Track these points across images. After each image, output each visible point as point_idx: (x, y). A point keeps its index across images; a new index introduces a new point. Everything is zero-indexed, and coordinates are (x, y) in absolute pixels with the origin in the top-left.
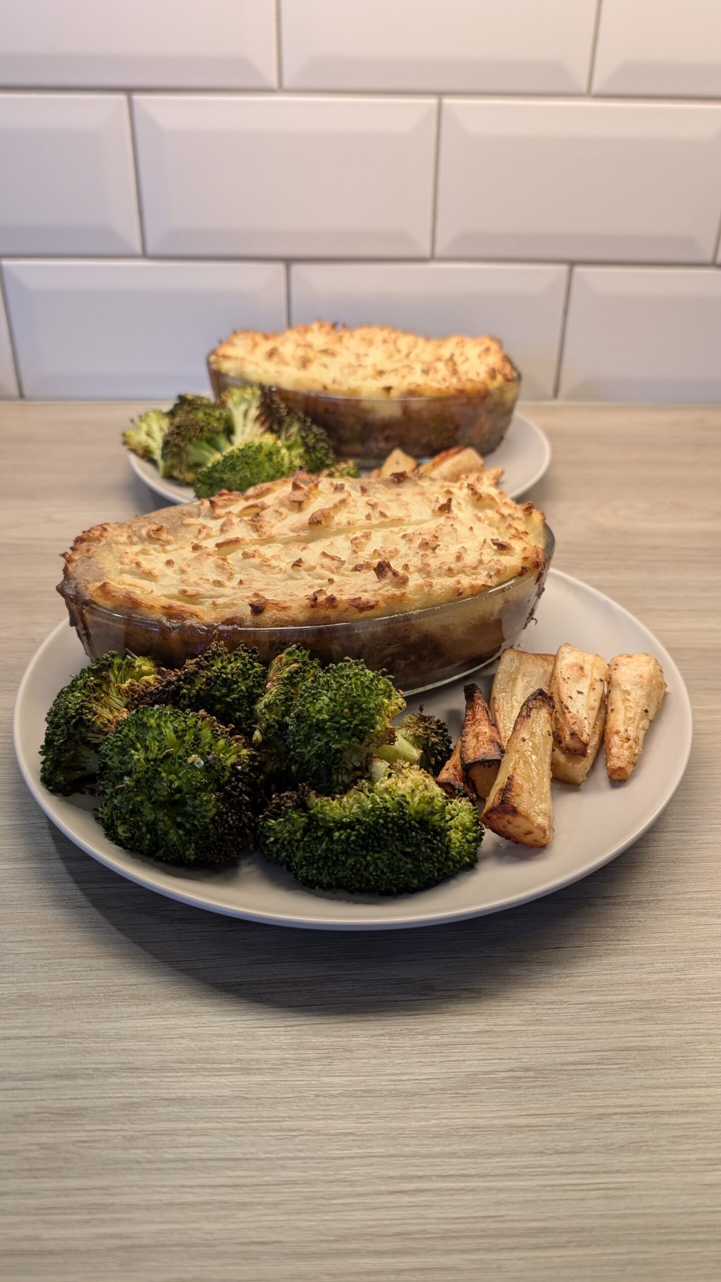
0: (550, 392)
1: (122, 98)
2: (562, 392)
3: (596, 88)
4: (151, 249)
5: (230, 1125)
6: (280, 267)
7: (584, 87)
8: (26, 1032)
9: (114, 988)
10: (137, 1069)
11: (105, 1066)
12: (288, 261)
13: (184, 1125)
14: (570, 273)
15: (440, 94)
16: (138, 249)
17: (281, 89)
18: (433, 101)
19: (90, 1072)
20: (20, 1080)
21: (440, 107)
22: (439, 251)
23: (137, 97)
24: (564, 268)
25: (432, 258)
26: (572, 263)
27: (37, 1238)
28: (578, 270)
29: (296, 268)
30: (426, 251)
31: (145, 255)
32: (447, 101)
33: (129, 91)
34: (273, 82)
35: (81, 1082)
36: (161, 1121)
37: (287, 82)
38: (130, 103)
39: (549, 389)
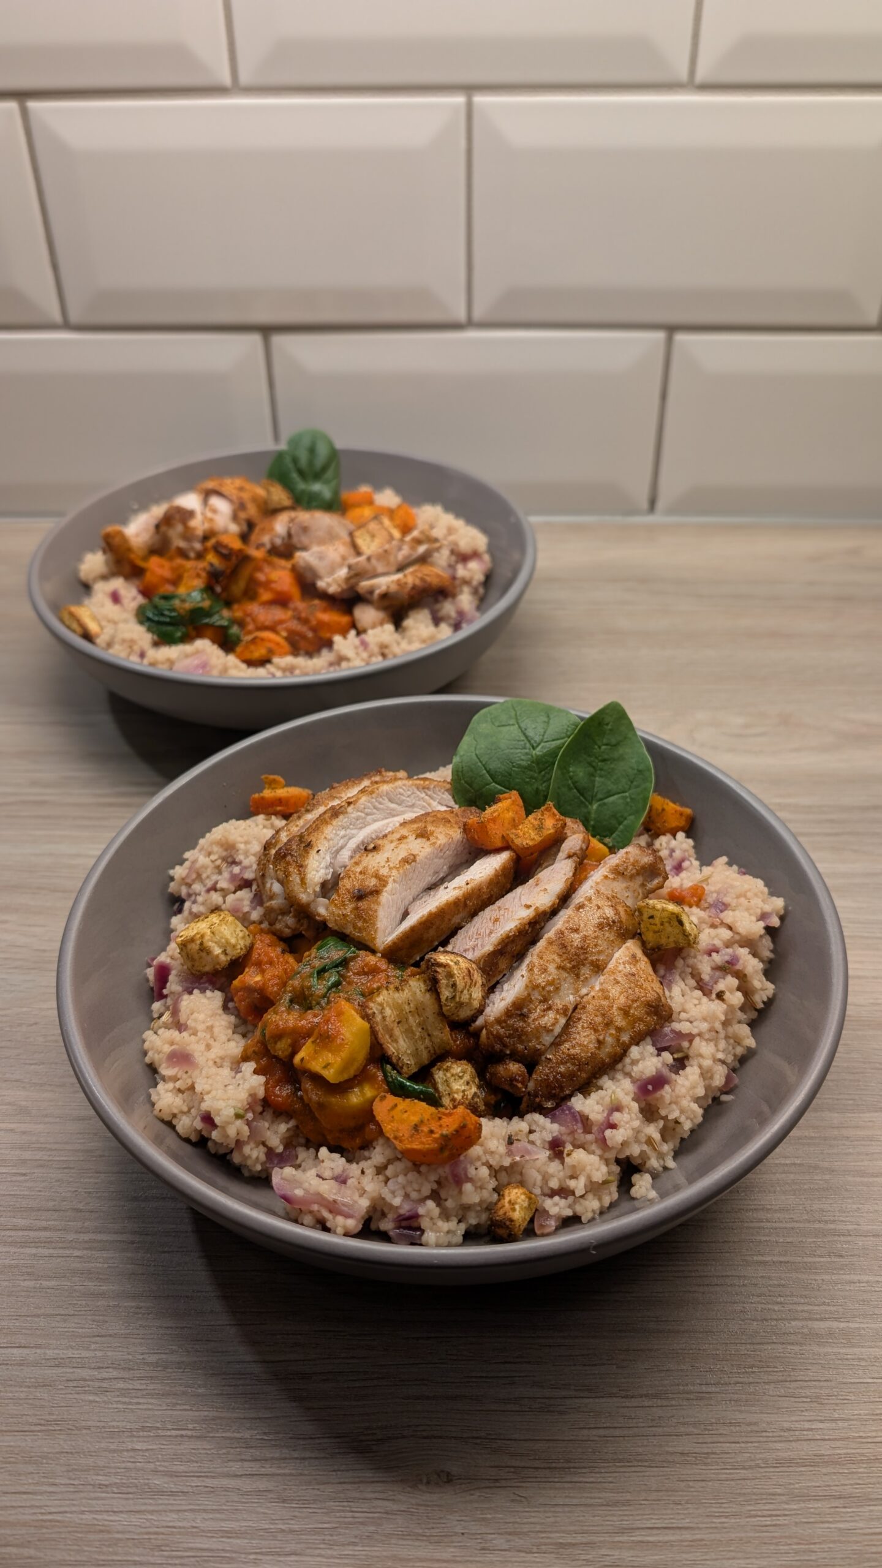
0: (645, 505)
2: (660, 504)
3: (701, 76)
6: (256, 339)
7: (683, 74)
12: (267, 330)
14: (669, 342)
15: (470, 89)
16: (57, 317)
17: (237, 88)
18: (460, 100)
21: (469, 106)
22: (478, 314)
23: (33, 105)
24: (660, 336)
25: (470, 324)
26: (671, 329)
28: (680, 338)
29: (278, 340)
30: (461, 315)
31: (67, 325)
32: (479, 99)
34: (226, 79)
37: (244, 78)
38: (25, 113)
39: (642, 500)
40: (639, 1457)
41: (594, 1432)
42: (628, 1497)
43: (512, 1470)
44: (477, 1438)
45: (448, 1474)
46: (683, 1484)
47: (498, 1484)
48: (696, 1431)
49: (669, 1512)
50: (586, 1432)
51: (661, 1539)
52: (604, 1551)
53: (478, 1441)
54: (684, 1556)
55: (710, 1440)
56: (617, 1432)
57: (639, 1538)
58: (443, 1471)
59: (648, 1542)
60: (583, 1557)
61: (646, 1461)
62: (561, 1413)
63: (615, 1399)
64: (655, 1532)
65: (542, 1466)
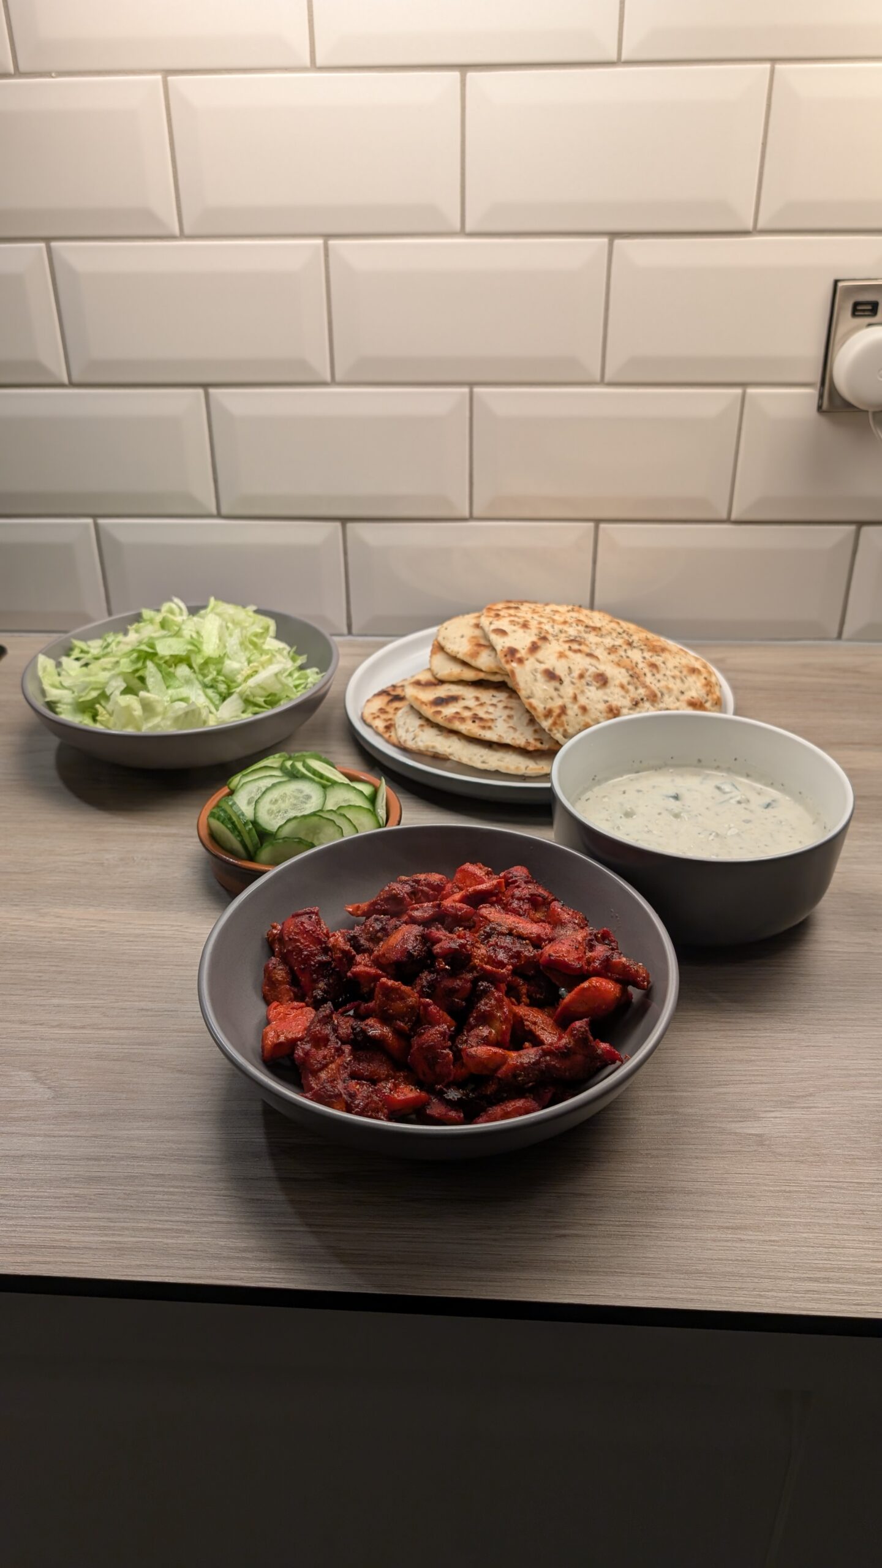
1: (200, 391)
3: (608, 378)
4: (225, 511)
5: (188, 1190)
6: (338, 525)
7: (597, 377)
8: (72, 1133)
9: (129, 1111)
10: (137, 1157)
11: (118, 1155)
12: (344, 520)
13: (161, 1189)
14: (597, 530)
15: (472, 384)
16: (214, 511)
17: (334, 382)
18: (466, 390)
19: (109, 1158)
20: (66, 1160)
21: (471, 395)
23: (212, 391)
24: (591, 525)
25: (471, 518)
26: (598, 521)
27: (68, 1241)
28: (604, 527)
29: (350, 526)
30: (467, 514)
31: (219, 516)
32: (477, 390)
33: (205, 386)
34: (328, 378)
35: (103, 1163)
36: (148, 1186)
37: (339, 377)
38: (207, 396)
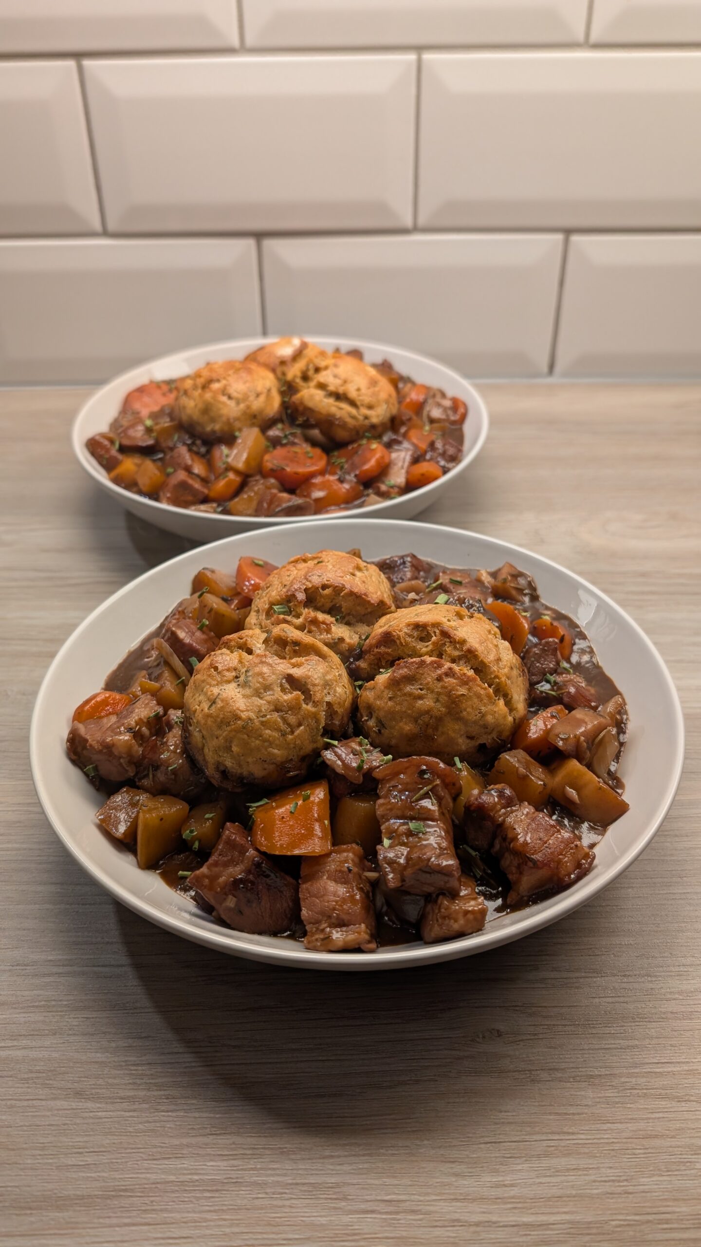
0: (545, 369)
1: (71, 64)
2: (557, 369)
3: (594, 37)
4: (112, 226)
6: (251, 242)
7: (580, 37)
12: (259, 236)
14: (566, 242)
15: (419, 49)
16: (97, 226)
17: (243, 49)
18: (412, 57)
21: (419, 62)
22: (422, 221)
23: (87, 63)
24: (560, 237)
25: (416, 229)
26: (568, 232)
28: (575, 238)
29: (268, 243)
30: (408, 222)
31: (105, 233)
32: (427, 56)
33: (78, 56)
34: (235, 42)
37: (250, 41)
38: (80, 69)
39: (543, 364)
40: (640, 1016)
41: (604, 1000)
42: (637, 1042)
43: (546, 1027)
44: (516, 1006)
45: (498, 1031)
46: (676, 1033)
47: (536, 1037)
48: (681, 997)
49: (668, 1052)
50: (597, 1000)
51: (666, 1070)
52: (623, 1080)
53: (517, 1008)
54: (686, 1081)
55: (692, 1003)
56: (622, 999)
57: (649, 1070)
58: (493, 1029)
59: (655, 1073)
60: (608, 1084)
61: (646, 1018)
62: (577, 988)
63: (616, 977)
64: (660, 1065)
65: (568, 1023)
